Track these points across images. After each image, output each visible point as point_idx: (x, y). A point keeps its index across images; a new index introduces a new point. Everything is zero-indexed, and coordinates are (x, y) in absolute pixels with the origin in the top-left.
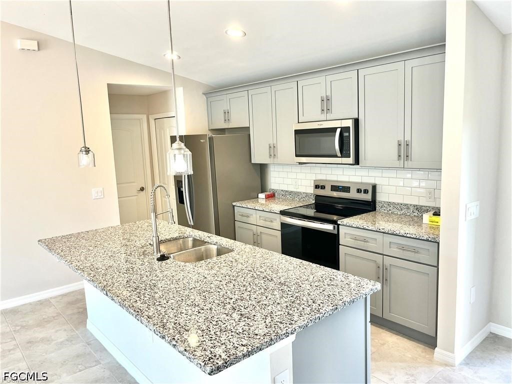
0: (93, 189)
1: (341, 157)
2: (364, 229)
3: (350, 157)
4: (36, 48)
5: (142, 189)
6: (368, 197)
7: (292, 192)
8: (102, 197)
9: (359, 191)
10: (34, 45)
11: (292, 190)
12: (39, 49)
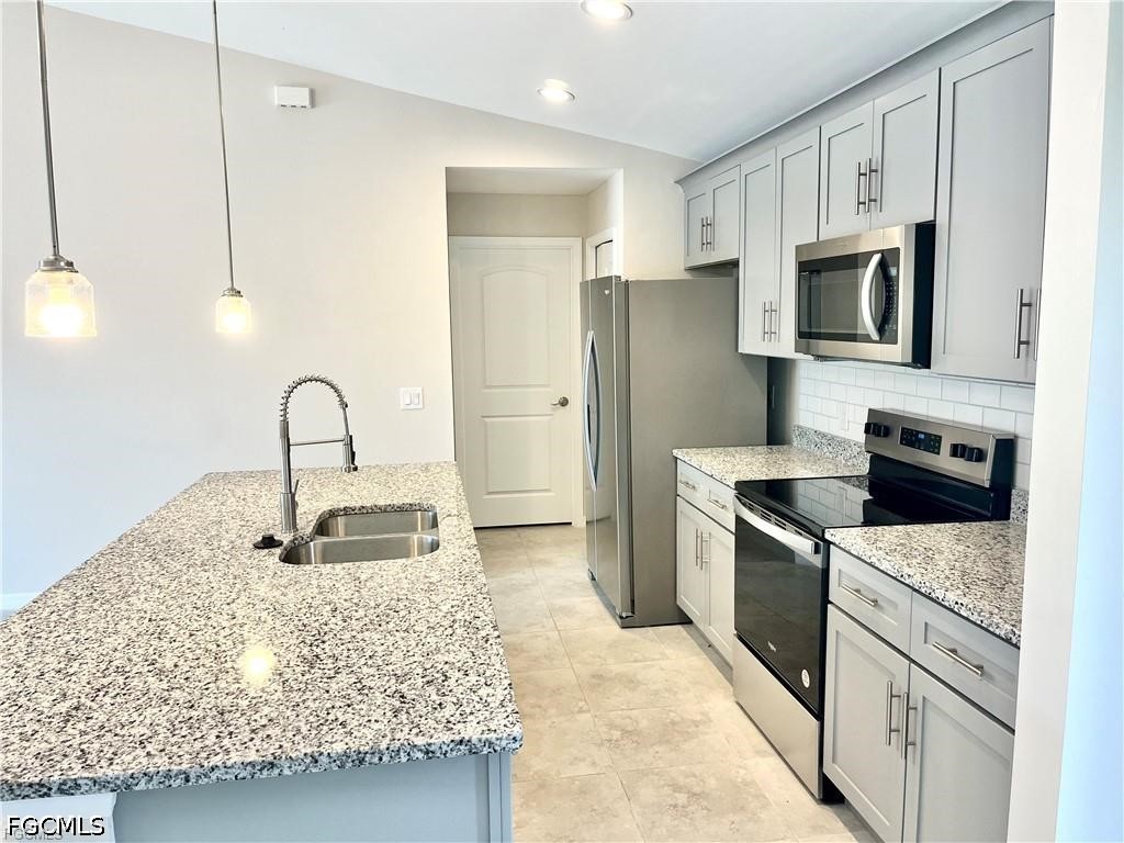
0: (402, 389)
1: (880, 342)
2: (870, 564)
3: (896, 343)
4: (307, 103)
5: (564, 402)
6: (981, 474)
7: (833, 438)
8: (421, 406)
9: (958, 451)
10: (302, 97)
11: (836, 434)
12: (313, 103)
